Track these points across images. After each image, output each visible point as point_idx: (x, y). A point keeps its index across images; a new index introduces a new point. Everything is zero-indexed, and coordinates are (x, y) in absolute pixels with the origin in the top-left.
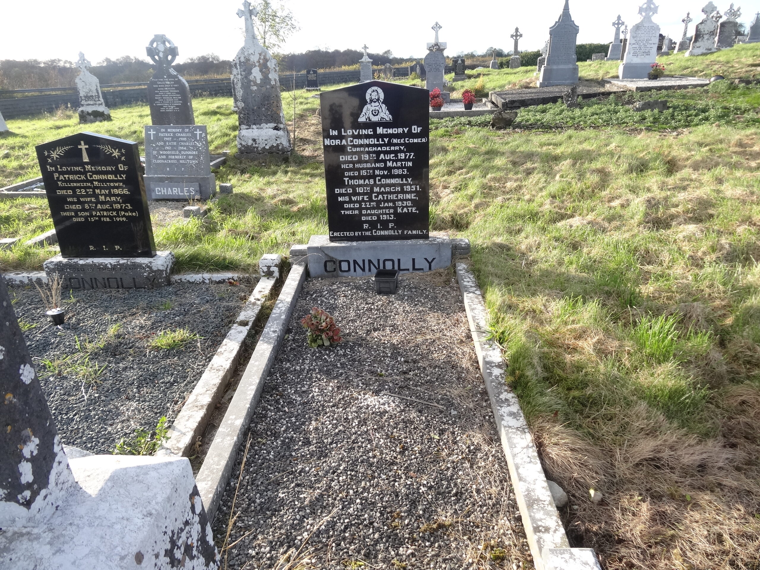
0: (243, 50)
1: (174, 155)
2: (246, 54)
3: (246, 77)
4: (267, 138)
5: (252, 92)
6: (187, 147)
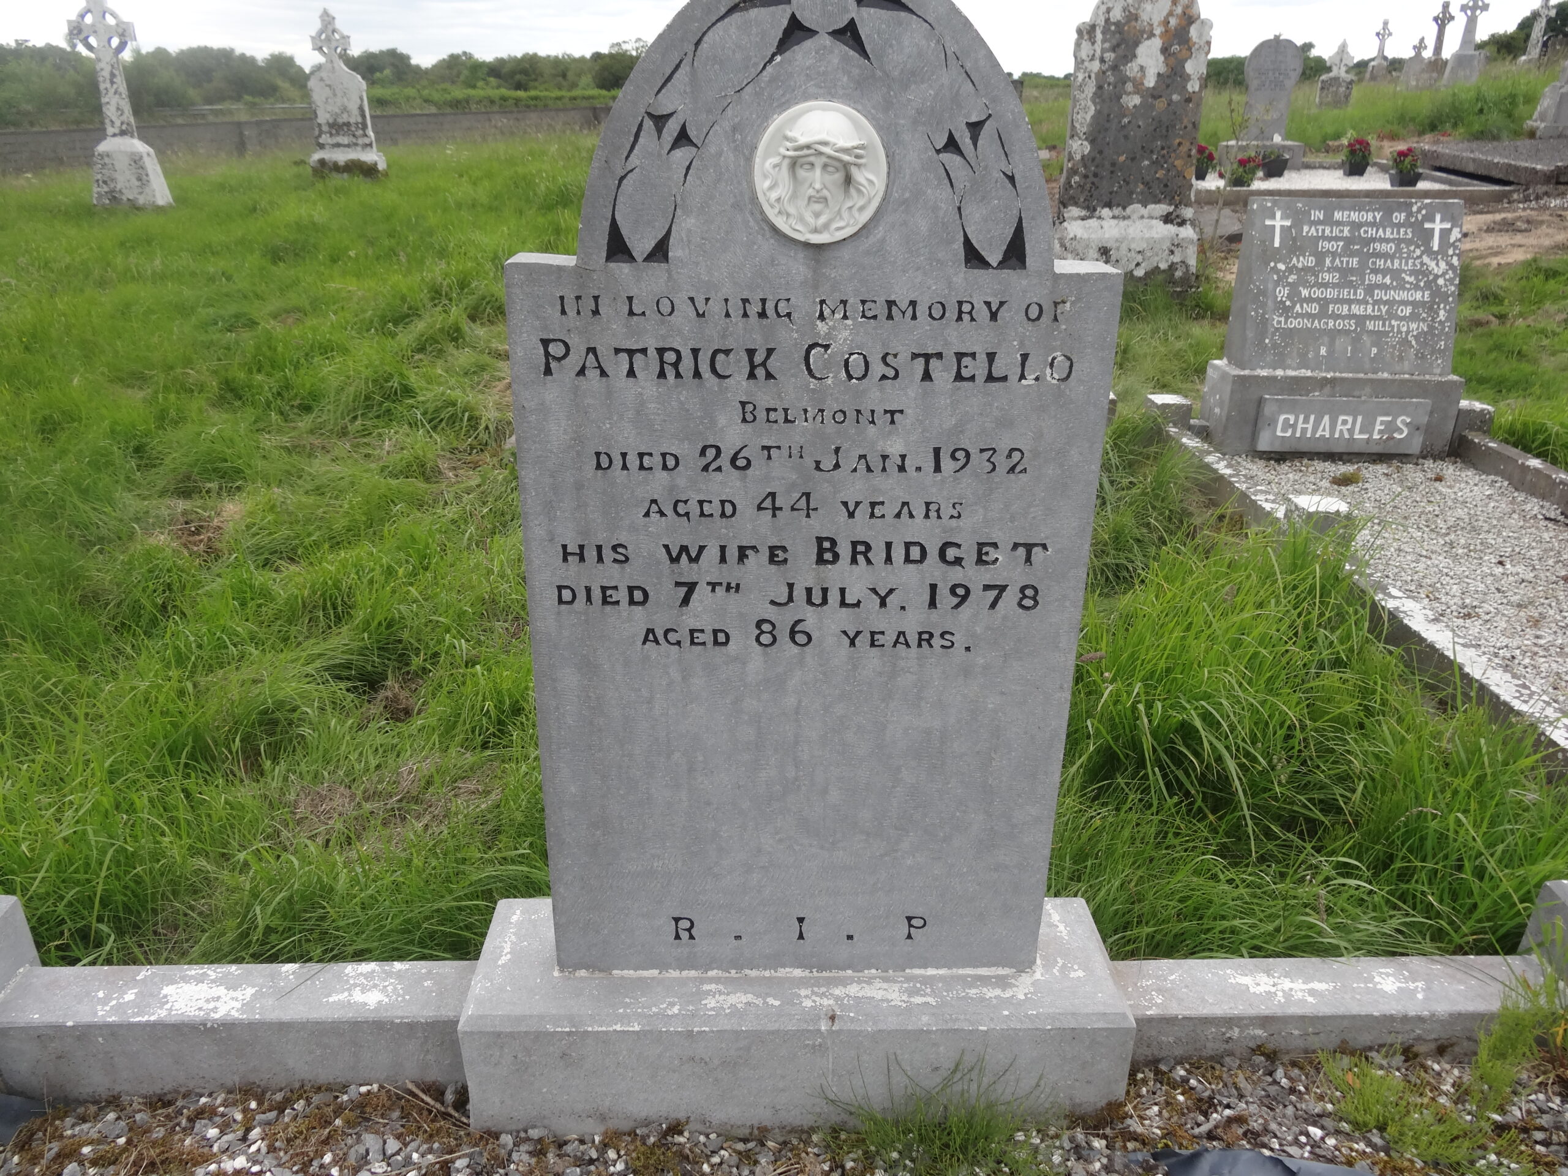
1: (1349, 302)
3: (1115, 68)
4: (1143, 246)
5: (1123, 111)
6: (1396, 274)
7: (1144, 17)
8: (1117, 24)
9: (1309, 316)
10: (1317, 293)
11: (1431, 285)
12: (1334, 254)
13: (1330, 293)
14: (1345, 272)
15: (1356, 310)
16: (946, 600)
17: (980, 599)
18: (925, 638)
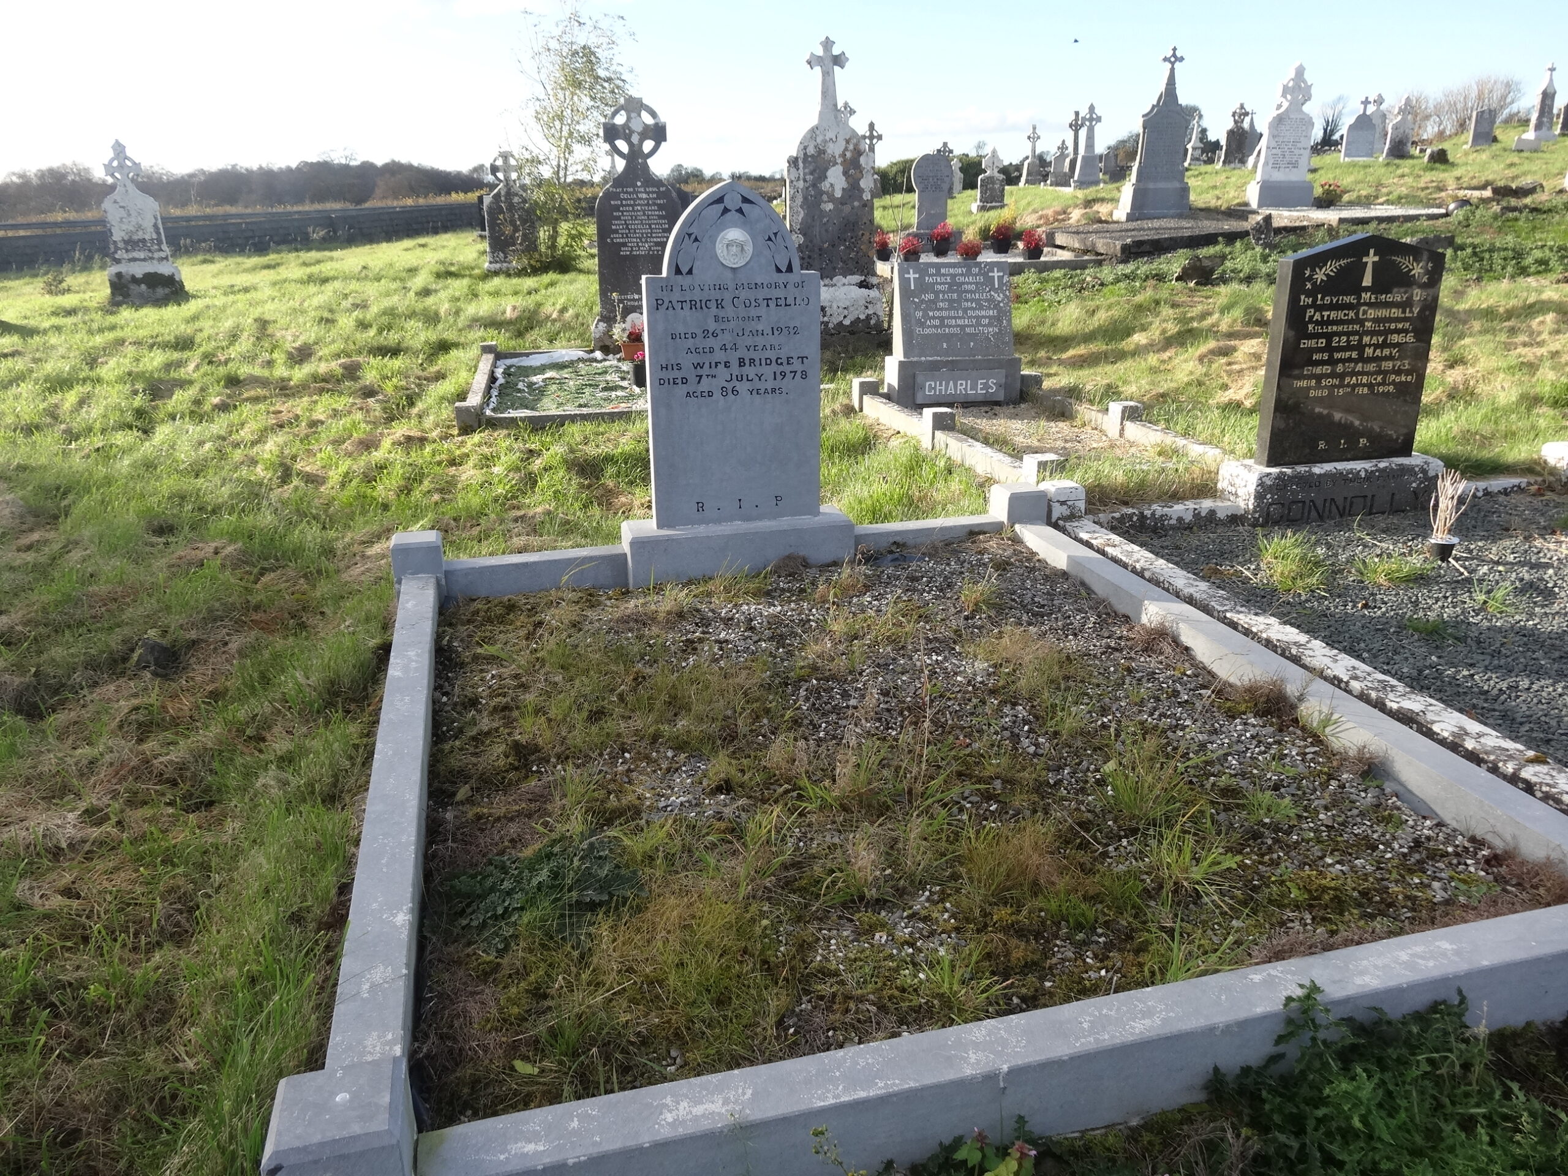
0: (813, 131)
1: (955, 318)
2: (819, 140)
3: (814, 185)
4: (848, 303)
5: (822, 213)
6: (978, 301)
7: (829, 151)
8: (812, 156)
9: (935, 327)
10: (937, 313)
11: (997, 306)
12: (944, 292)
13: (944, 314)
14: (951, 301)
15: (959, 322)
16: (779, 377)
17: (789, 376)
18: (774, 390)
